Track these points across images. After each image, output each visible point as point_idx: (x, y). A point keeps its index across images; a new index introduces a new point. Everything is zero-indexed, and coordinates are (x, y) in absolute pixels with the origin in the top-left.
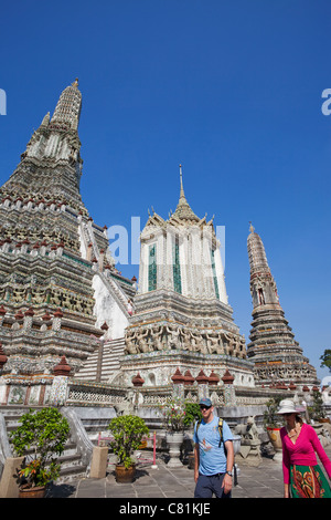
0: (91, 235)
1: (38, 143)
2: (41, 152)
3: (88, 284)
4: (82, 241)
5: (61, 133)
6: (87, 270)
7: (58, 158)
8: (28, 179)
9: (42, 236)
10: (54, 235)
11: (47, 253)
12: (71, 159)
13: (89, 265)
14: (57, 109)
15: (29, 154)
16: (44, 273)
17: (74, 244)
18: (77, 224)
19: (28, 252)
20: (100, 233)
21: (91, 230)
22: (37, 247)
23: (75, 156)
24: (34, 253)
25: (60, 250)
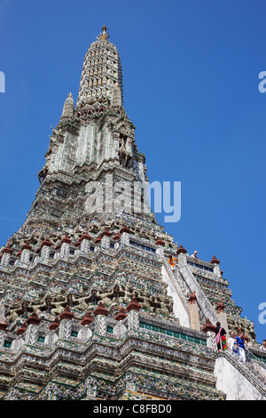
0: (190, 280)
1: (62, 147)
2: (70, 160)
3: (206, 383)
4: (175, 294)
5: (96, 118)
6: (197, 349)
7: (99, 161)
8: (57, 210)
9: (95, 299)
10: (117, 293)
11: (109, 328)
12: (122, 155)
13: (199, 339)
14: (83, 85)
15: (51, 169)
16: (111, 371)
17: (159, 303)
18: (158, 265)
19: (74, 333)
20: (207, 274)
21: (188, 271)
22: (88, 321)
23: (128, 149)
24: (85, 335)
25: (132, 317)
